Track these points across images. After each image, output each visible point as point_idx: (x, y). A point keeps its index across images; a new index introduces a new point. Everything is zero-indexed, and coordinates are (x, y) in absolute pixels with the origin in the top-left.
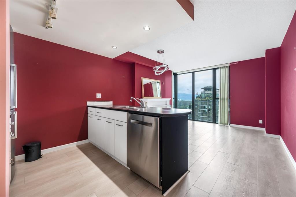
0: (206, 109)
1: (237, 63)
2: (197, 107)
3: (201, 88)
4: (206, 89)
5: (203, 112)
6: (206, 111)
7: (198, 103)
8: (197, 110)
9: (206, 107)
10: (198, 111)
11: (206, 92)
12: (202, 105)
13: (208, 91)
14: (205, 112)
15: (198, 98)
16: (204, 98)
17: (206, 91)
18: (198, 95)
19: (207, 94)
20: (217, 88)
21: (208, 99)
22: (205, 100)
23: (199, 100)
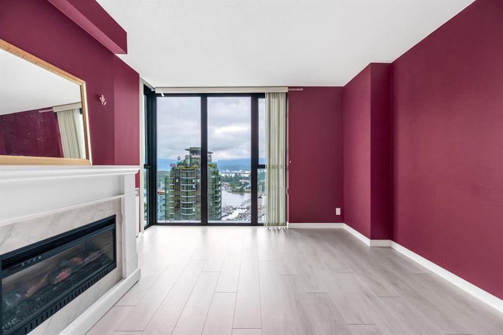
0: (194, 183)
1: (302, 89)
2: (179, 181)
3: (186, 150)
4: (193, 151)
5: (190, 190)
6: (194, 187)
7: (181, 175)
8: (179, 187)
9: (194, 181)
10: (181, 188)
11: (193, 156)
12: (187, 177)
13: (197, 154)
14: (192, 189)
15: (181, 166)
16: (191, 167)
17: (193, 154)
18: (180, 161)
19: (196, 160)
20: (208, 151)
21: (196, 167)
22: (192, 170)
23: (183, 170)
